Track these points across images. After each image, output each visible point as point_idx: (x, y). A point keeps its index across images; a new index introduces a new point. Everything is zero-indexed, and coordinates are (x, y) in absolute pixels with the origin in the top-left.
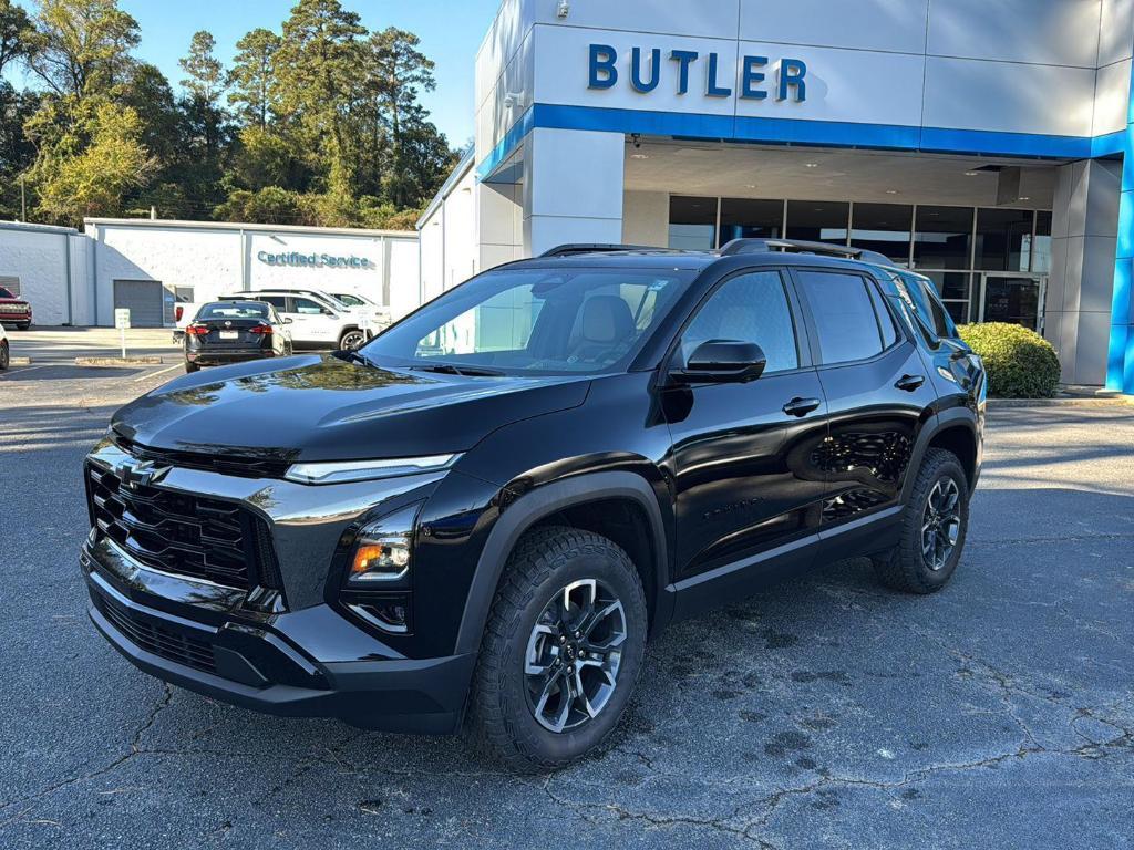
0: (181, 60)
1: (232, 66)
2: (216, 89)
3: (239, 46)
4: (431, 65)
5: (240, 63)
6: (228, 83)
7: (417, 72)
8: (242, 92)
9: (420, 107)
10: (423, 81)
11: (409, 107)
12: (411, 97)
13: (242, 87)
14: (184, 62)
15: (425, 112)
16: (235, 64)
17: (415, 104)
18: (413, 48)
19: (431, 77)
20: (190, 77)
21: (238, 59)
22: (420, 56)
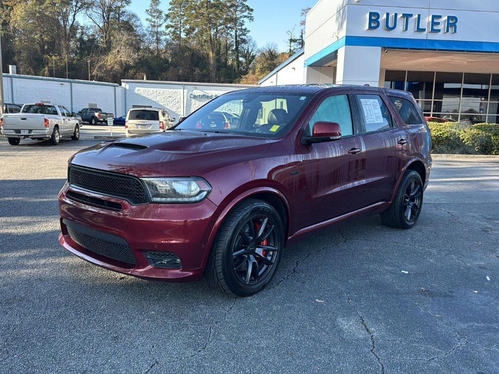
0: (146, 10)
1: (167, 12)
2: (161, 23)
3: (171, 4)
4: (252, 10)
5: (171, 11)
6: (165, 20)
7: (246, 14)
8: (171, 24)
9: (246, 29)
10: (248, 17)
11: (242, 29)
12: (242, 25)
13: (171, 22)
14: (147, 11)
15: (248, 31)
16: (169, 12)
17: (244, 27)
18: (244, 3)
19: (252, 16)
20: (150, 17)
21: (170, 10)
22: (247, 6)
